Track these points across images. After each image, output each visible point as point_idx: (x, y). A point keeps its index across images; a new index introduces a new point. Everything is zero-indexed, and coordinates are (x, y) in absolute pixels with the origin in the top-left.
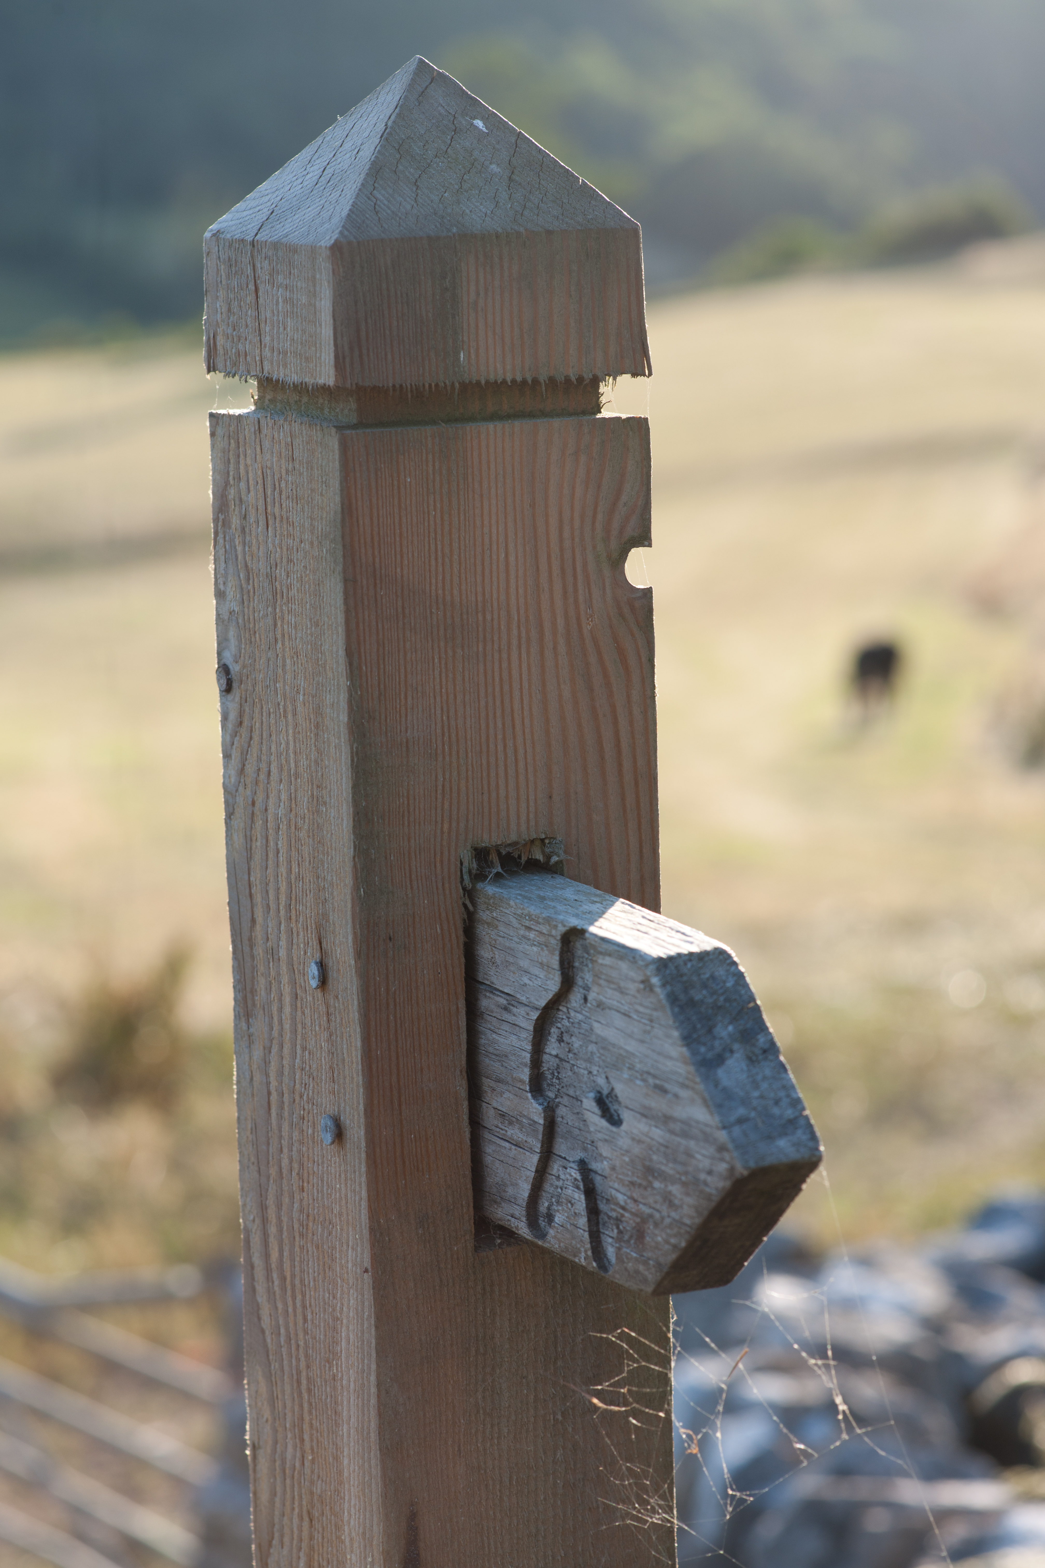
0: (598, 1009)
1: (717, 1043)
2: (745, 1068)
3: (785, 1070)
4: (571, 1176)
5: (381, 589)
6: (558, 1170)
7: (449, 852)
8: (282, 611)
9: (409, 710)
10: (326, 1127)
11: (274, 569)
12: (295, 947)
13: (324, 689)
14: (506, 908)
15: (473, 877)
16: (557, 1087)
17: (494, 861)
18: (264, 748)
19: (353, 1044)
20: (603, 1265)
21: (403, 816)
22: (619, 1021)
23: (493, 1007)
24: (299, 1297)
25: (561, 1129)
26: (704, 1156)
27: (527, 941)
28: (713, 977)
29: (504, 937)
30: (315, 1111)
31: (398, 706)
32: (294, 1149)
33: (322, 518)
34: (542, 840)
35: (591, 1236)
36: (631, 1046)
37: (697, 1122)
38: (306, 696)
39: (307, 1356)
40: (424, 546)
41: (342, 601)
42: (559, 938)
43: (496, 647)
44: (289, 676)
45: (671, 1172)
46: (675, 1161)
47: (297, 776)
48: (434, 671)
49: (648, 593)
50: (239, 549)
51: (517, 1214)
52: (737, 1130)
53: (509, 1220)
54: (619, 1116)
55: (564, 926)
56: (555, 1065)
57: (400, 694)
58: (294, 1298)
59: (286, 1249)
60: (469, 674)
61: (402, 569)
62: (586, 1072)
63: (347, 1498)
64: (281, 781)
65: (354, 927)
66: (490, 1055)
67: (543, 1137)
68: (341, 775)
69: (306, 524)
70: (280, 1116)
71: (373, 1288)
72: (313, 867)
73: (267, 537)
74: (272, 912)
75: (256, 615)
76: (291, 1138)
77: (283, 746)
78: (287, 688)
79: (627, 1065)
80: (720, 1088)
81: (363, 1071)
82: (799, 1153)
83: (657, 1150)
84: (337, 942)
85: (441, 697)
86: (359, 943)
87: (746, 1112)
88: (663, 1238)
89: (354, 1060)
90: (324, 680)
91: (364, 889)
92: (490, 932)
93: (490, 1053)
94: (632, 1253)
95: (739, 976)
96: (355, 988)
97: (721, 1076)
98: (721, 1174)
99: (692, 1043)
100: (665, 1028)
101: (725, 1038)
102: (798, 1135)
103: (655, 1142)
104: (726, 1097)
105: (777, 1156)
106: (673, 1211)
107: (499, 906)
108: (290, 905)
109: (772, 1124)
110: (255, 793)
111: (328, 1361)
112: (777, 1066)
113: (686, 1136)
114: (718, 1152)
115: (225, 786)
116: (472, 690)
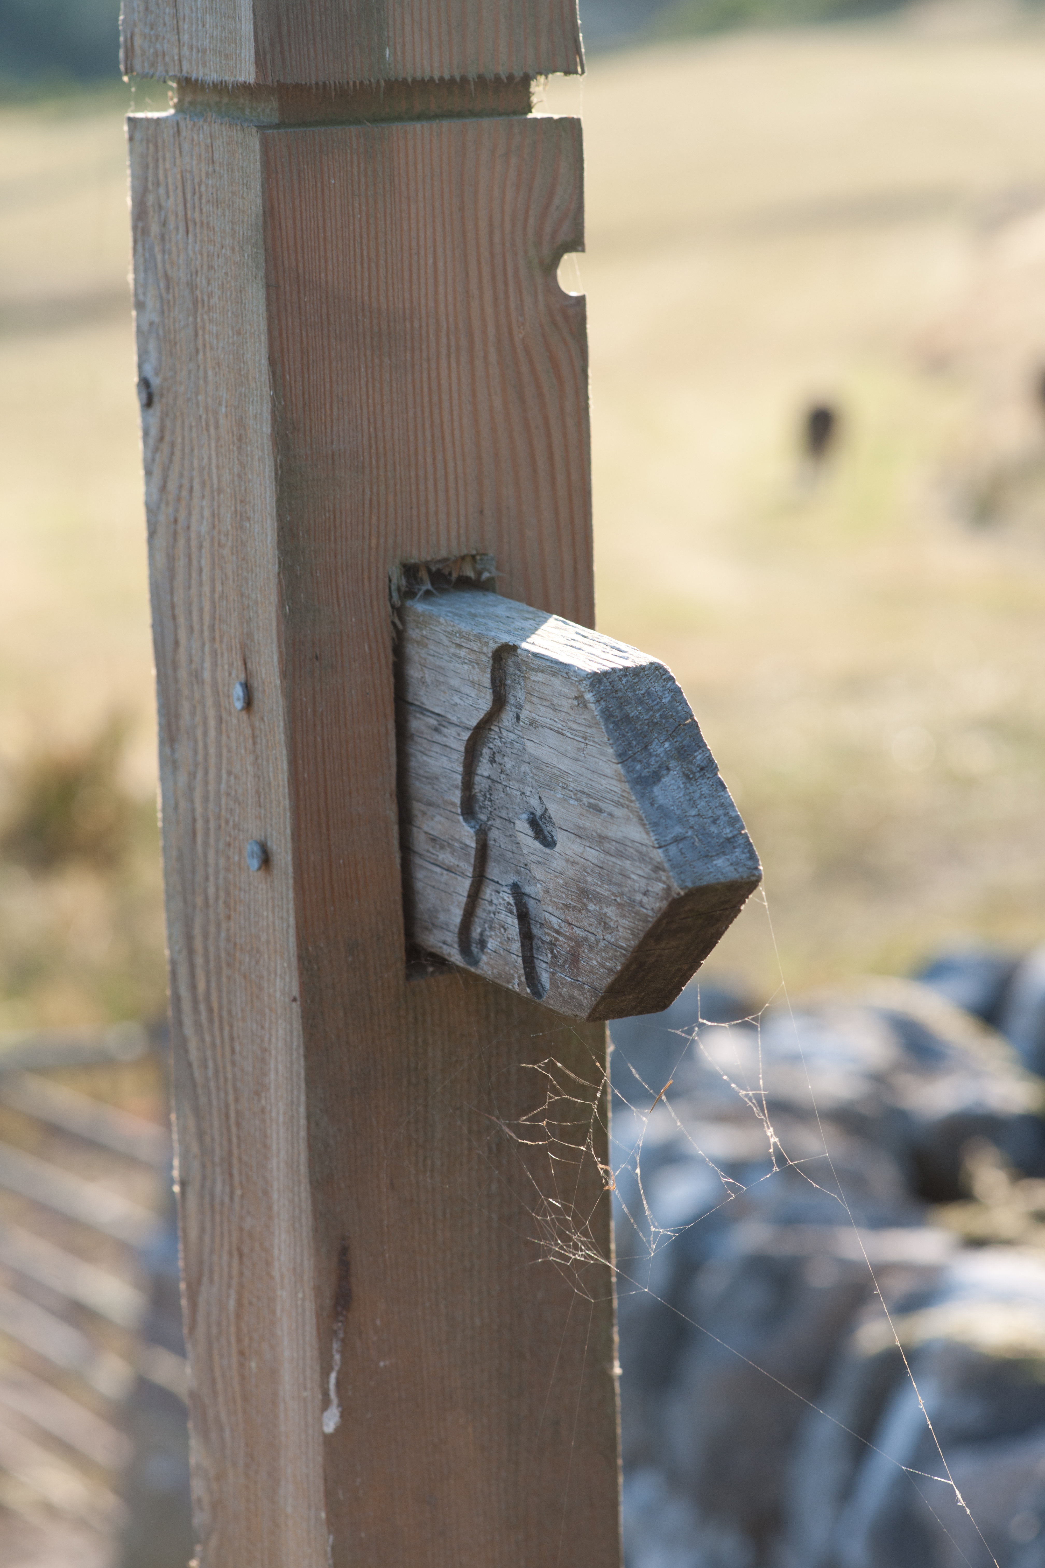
0: (530, 727)
1: (653, 760)
2: (682, 786)
3: (724, 788)
4: (504, 900)
5: (305, 295)
6: (491, 895)
7: (377, 569)
8: (203, 320)
9: (335, 421)
10: (252, 852)
11: (194, 277)
12: (219, 668)
13: (247, 400)
14: (436, 626)
15: (402, 594)
16: (490, 809)
17: (424, 578)
18: (186, 464)
19: (279, 767)
21: (329, 531)
22: (552, 739)
23: (423, 728)
24: (227, 1029)
25: (493, 852)
26: (639, 876)
27: (457, 659)
28: (648, 693)
29: (434, 656)
30: (241, 837)
31: (323, 417)
32: (221, 876)
33: (243, 222)
34: (473, 557)
35: (524, 961)
36: (565, 765)
37: (633, 841)
38: (229, 409)
39: (235, 1089)
40: (349, 250)
41: (264, 308)
42: (490, 655)
43: (424, 356)
44: (210, 388)
45: (606, 894)
46: (610, 882)
48: (360, 380)
49: (581, 301)
50: (159, 257)
51: (449, 940)
52: (673, 849)
53: (441, 948)
54: (552, 837)
55: (496, 643)
56: (487, 786)
57: (325, 404)
58: (221, 1029)
59: (213, 979)
60: (397, 384)
61: (326, 275)
62: (519, 793)
63: (277, 1233)
64: (203, 497)
65: (279, 647)
66: (421, 778)
67: (475, 861)
68: (265, 489)
69: (227, 229)
70: (206, 844)
71: (302, 1017)
72: (237, 585)
73: (187, 243)
74: (196, 633)
75: (177, 325)
76: (217, 865)
77: (206, 460)
78: (209, 400)
79: (561, 785)
80: (656, 806)
81: (290, 794)
82: (738, 873)
83: (592, 871)
84: (262, 662)
85: (368, 407)
86: (284, 662)
87: (683, 831)
88: (597, 962)
89: (281, 783)
90: (247, 391)
91: (289, 606)
92: (419, 650)
93: (420, 775)
94: (567, 978)
95: (676, 692)
96: (280, 709)
97: (657, 794)
98: (657, 894)
99: (627, 760)
100: (599, 745)
101: (662, 755)
102: (737, 854)
103: (589, 863)
104: (662, 815)
105: (715, 876)
106: (608, 933)
107: (429, 624)
108: (213, 626)
109: (709, 842)
110: (177, 510)
111: (257, 1093)
112: (715, 784)
113: (622, 856)
114: (654, 871)
115: (147, 504)
116: (399, 400)
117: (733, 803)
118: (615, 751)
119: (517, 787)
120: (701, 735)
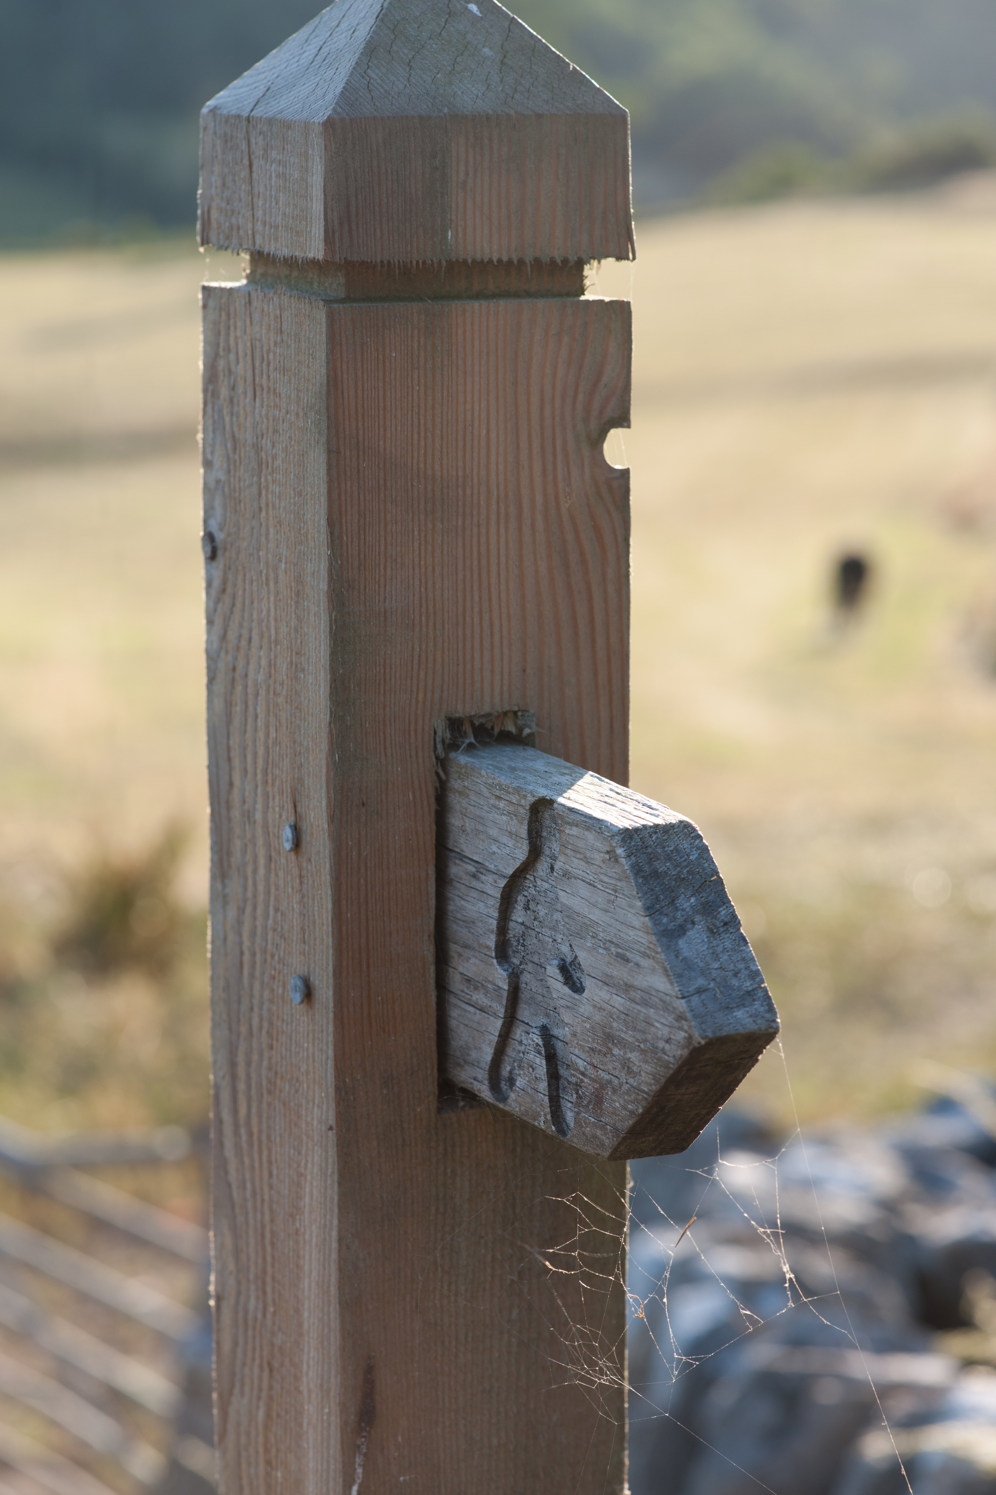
0: (564, 878)
1: (679, 914)
2: (706, 940)
3: (746, 943)
4: (534, 1041)
5: (364, 461)
6: (521, 1035)
7: (423, 720)
8: (266, 480)
9: (388, 581)
10: (296, 986)
11: (260, 439)
12: (270, 810)
13: (306, 557)
14: (478, 778)
15: (446, 746)
16: (522, 954)
17: (468, 732)
18: (246, 615)
19: (324, 907)
20: (562, 1130)
21: (379, 684)
22: (584, 890)
23: (462, 874)
24: (265, 1153)
25: (524, 995)
26: (663, 1024)
27: (496, 810)
28: (676, 849)
29: (474, 806)
30: (286, 971)
31: (377, 577)
32: (265, 1007)
33: (307, 390)
34: (515, 713)
35: (550, 1101)
36: (596, 915)
37: (658, 991)
38: (288, 565)
39: (271, 1210)
40: (407, 420)
41: (325, 472)
42: (528, 807)
43: (475, 521)
44: (271, 545)
45: (631, 1039)
46: (634, 1029)
47: (277, 643)
48: (413, 543)
49: (625, 474)
50: (227, 419)
51: (480, 1077)
52: (695, 1000)
53: (471, 1083)
54: (581, 983)
55: (534, 796)
56: (521, 932)
57: (379, 564)
58: (260, 1153)
59: (254, 1105)
60: (448, 547)
61: (385, 442)
62: (551, 940)
63: (306, 1349)
64: (261, 647)
65: (328, 792)
66: (458, 921)
67: (507, 1003)
68: (320, 642)
69: (293, 395)
70: (252, 976)
71: (338, 1146)
72: (290, 733)
73: (254, 408)
74: (250, 776)
75: (242, 484)
76: (261, 997)
77: (264, 613)
78: (270, 556)
79: (591, 934)
80: (681, 958)
81: (333, 933)
82: (757, 1024)
83: (618, 1017)
84: (311, 806)
85: (420, 569)
86: (332, 807)
87: (706, 983)
88: (620, 1104)
89: (325, 922)
90: (306, 549)
91: (339, 754)
92: (461, 800)
93: (458, 919)
94: (590, 1118)
95: (703, 850)
96: (327, 851)
97: (681, 947)
98: (679, 1042)
99: (654, 913)
100: (629, 898)
101: (687, 910)
102: (756, 1006)
103: (616, 1010)
104: (686, 967)
105: (735, 1027)
106: (631, 1077)
107: (471, 776)
108: (267, 769)
109: (730, 994)
110: (236, 659)
111: (292, 1216)
112: (737, 939)
113: (646, 1005)
114: (677, 1021)
115: (208, 652)
116: (450, 563)
117: (754, 957)
118: (644, 904)
119: (549, 933)
120: (725, 892)
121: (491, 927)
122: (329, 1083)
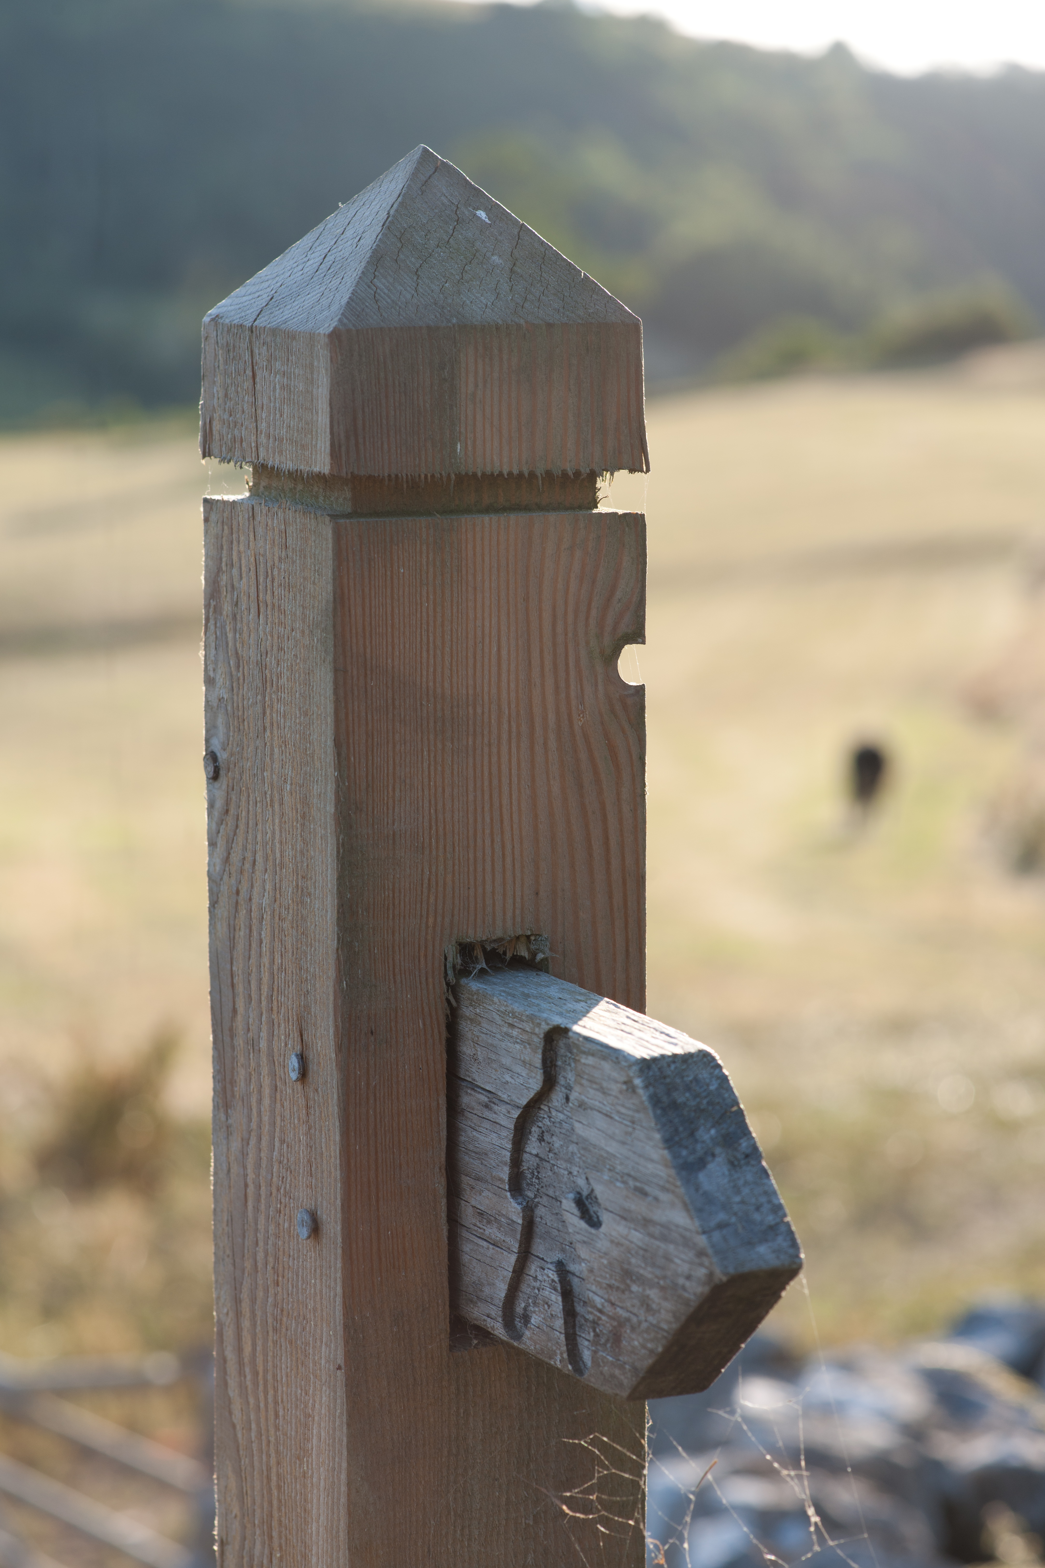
1: (699, 1147)
2: (727, 1173)
3: (767, 1176)
4: (549, 1277)
5: (372, 680)
6: (536, 1271)
7: (434, 946)
8: (271, 699)
9: (396, 803)
10: (302, 1221)
11: (264, 657)
12: (276, 1038)
13: (312, 779)
14: (490, 1005)
15: (457, 972)
16: (537, 1186)
17: (479, 957)
18: (250, 837)
19: (332, 1138)
21: (388, 909)
22: (601, 1122)
23: (474, 1104)
24: (271, 1392)
25: (539, 1229)
26: (683, 1260)
27: (509, 1038)
28: (696, 1080)
29: (486, 1034)
30: (292, 1205)
31: (386, 799)
32: (270, 1242)
33: (313, 607)
34: (528, 937)
35: (567, 1339)
36: (613, 1147)
37: (677, 1226)
38: (293, 786)
39: (277, 1452)
40: (416, 638)
41: (332, 691)
42: (542, 1036)
43: (486, 740)
44: (276, 765)
45: (650, 1276)
46: (654, 1265)
47: (282, 866)
48: (422, 763)
49: (640, 690)
50: (230, 636)
51: (493, 1314)
52: (717, 1236)
53: (484, 1320)
54: (598, 1217)
55: (548, 1024)
56: (535, 1164)
57: (388, 786)
58: (266, 1393)
59: (259, 1343)
60: (458, 768)
61: (393, 660)
62: (566, 1173)
64: (266, 870)
65: (336, 1020)
66: (470, 1153)
67: (521, 1237)
68: (327, 866)
69: (298, 612)
70: (257, 1209)
71: (346, 1386)
72: (296, 959)
73: (259, 624)
74: (254, 1003)
75: (245, 703)
76: (267, 1231)
77: (269, 835)
78: (275, 777)
79: (608, 1167)
80: (701, 1192)
81: (341, 1165)
82: (779, 1260)
83: (636, 1253)
84: (318, 1035)
85: (430, 790)
86: (340, 1036)
87: (727, 1218)
88: (639, 1343)
89: (333, 1154)
90: (312, 770)
91: (346, 981)
92: (472, 1028)
93: (469, 1150)
94: (608, 1357)
95: (723, 1080)
96: (335, 1082)
97: (702, 1180)
98: (700, 1279)
99: (673, 1146)
100: (647, 1130)
101: (708, 1142)
102: (779, 1242)
103: (634, 1245)
104: (706, 1201)
105: (757, 1263)
106: (650, 1315)
107: (483, 1003)
108: (272, 996)
109: (752, 1229)
110: (239, 882)
111: (299, 1458)
112: (758, 1172)
113: (666, 1240)
114: (697, 1257)
115: (210, 875)
116: (460, 783)
117: (776, 1191)
118: (662, 1137)
120: (746, 1123)
121: (504, 1159)
122: (338, 1320)
